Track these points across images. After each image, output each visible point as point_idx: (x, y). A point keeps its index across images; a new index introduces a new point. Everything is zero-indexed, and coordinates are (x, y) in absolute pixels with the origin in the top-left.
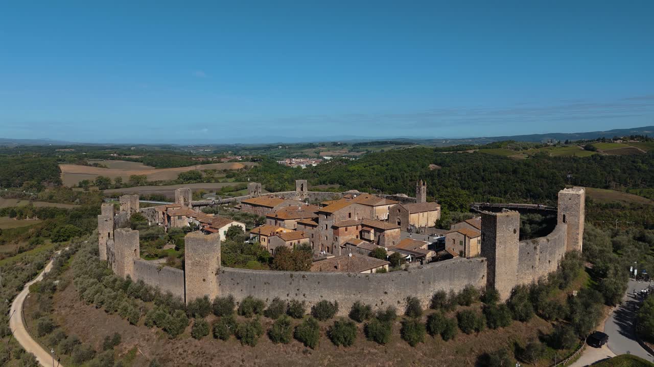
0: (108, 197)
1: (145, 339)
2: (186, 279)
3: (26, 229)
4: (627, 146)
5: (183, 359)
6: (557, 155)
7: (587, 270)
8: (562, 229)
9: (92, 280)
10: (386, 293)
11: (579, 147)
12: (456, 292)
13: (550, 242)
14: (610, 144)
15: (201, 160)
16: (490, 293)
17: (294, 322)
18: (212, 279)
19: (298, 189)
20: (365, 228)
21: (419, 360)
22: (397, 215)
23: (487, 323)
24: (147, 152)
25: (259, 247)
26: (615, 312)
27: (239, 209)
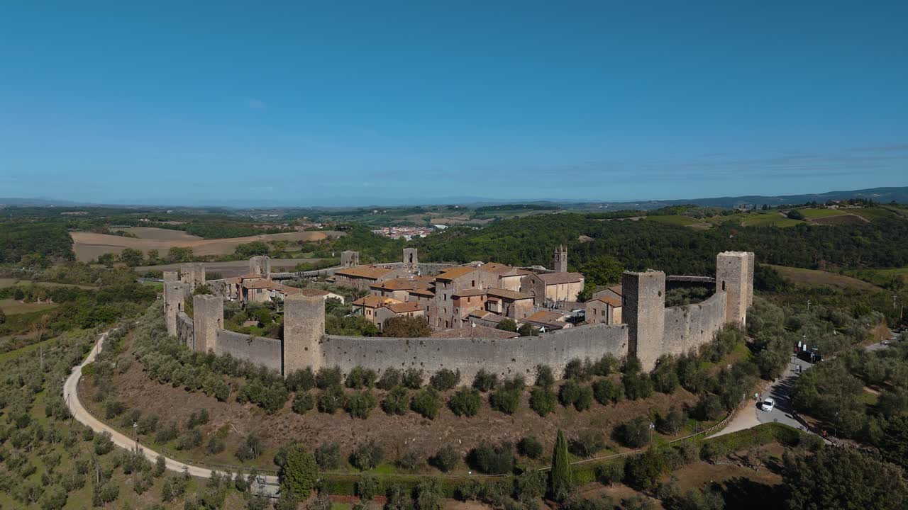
0: (141, 276)
1: (237, 417)
2: (285, 348)
3: (39, 315)
4: (844, 213)
5: (284, 434)
6: (750, 224)
7: (748, 345)
8: (720, 297)
9: (165, 357)
10: (514, 360)
11: (781, 214)
12: (593, 361)
13: (702, 310)
14: (822, 210)
15: (266, 227)
16: (632, 362)
17: (411, 393)
18: (315, 347)
19: (406, 260)
20: (491, 299)
21: (549, 430)
22: (531, 287)
23: (625, 393)
24: (189, 217)
25: (363, 321)
26: (773, 387)
27: (332, 282)
